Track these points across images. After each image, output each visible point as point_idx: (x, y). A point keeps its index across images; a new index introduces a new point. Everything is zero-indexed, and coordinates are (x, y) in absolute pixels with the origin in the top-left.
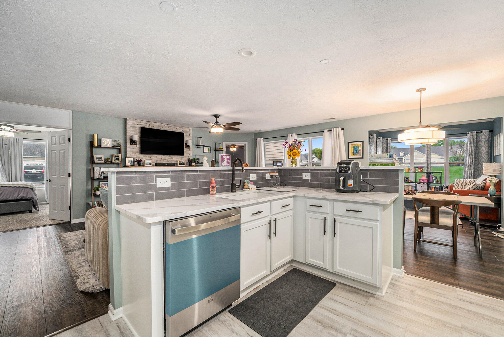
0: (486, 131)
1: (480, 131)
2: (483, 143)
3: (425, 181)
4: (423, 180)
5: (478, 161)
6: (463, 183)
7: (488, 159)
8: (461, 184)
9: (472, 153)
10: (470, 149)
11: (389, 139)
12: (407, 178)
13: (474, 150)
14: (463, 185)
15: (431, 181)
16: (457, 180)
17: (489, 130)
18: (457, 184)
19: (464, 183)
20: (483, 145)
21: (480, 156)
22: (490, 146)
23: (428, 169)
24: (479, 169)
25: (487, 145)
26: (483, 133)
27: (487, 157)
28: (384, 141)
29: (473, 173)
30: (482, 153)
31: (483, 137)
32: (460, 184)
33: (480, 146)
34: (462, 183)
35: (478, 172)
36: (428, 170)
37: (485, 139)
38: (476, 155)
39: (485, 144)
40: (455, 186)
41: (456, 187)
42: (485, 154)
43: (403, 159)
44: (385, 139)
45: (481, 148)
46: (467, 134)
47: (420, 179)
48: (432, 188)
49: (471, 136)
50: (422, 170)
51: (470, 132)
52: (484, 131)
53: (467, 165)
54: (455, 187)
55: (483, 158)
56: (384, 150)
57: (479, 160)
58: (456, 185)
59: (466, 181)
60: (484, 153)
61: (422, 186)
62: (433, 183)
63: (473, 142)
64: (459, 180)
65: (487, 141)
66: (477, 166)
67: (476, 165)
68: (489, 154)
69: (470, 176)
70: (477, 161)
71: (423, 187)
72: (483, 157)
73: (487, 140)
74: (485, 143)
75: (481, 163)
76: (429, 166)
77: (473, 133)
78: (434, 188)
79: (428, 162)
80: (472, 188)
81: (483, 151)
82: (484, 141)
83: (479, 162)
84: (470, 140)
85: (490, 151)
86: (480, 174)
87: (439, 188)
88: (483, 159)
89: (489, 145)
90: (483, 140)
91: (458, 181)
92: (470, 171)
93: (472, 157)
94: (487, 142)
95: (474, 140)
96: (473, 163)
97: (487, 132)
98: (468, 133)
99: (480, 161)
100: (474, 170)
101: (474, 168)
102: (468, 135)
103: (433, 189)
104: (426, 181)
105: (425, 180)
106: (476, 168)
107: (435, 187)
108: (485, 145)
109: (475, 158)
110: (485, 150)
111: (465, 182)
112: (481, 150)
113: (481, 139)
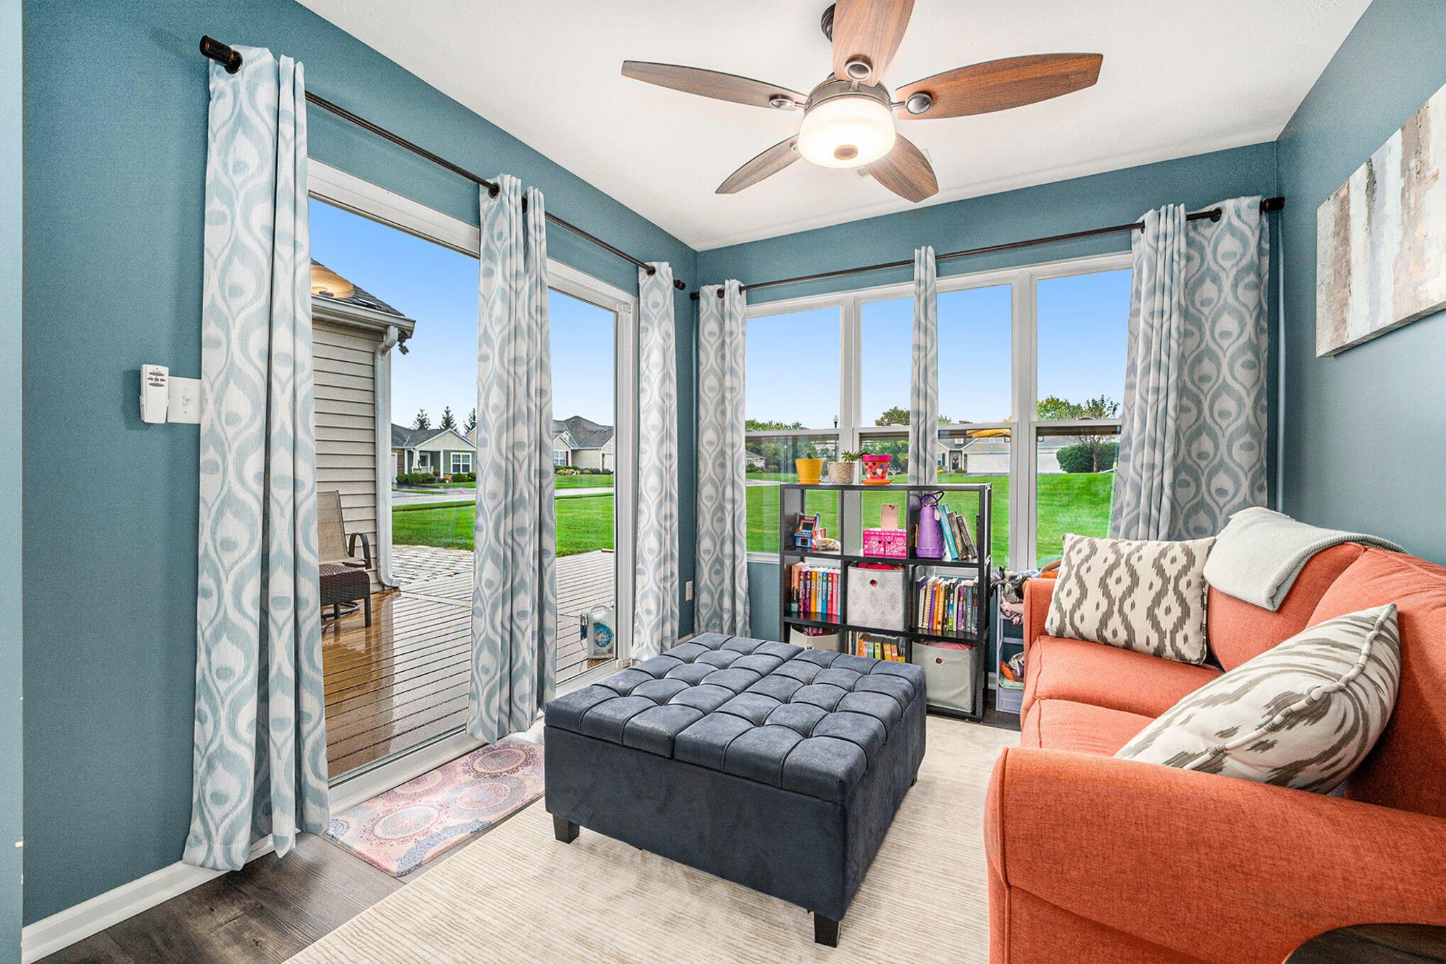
0: (1245, 202)
1: (1207, 209)
2: (1226, 284)
4: (884, 540)
5: (1194, 412)
6: (1116, 574)
7: (1258, 398)
8: (1103, 584)
9: (1164, 358)
10: (1152, 327)
11: (730, 287)
12: (809, 526)
13: (1174, 333)
14: (1117, 591)
15: (927, 546)
16: (1074, 546)
17: (1258, 199)
18: (1072, 584)
19: (1122, 571)
20: (1225, 301)
21: (1208, 378)
22: (1265, 307)
24: (1203, 463)
25: (1249, 298)
26: (1224, 218)
27: (1249, 384)
28: (708, 304)
29: (1167, 490)
30: (1220, 354)
31: (1229, 244)
32: (1092, 582)
33: (1206, 310)
34: (1109, 572)
35: (1193, 487)
36: (921, 475)
37: (1238, 257)
38: (1186, 372)
39: (1240, 290)
40: (1063, 595)
41: (1067, 604)
42: (1241, 361)
43: (961, 452)
44: (712, 287)
45: (1214, 322)
46: (1136, 233)
47: (867, 536)
48: (933, 593)
49: (1157, 238)
50: (879, 471)
51: (1148, 217)
52: (1229, 205)
53: (1134, 437)
54: (1059, 607)
55: (1225, 387)
56: (708, 355)
57: (1199, 404)
58: (1066, 590)
59: (1134, 560)
60: (1229, 354)
61: (875, 583)
62: (939, 561)
63: (1167, 281)
64: (1085, 547)
65: (1247, 269)
66: (1189, 444)
67: (1183, 442)
68: (1262, 364)
69: (1154, 512)
70: (1188, 410)
71: (882, 587)
72: (1230, 381)
73: (1252, 262)
74: (1235, 286)
75: (1213, 425)
76: (925, 450)
77: (1170, 221)
78: (947, 597)
80: (1262, 746)
81: (1225, 343)
82: (1234, 271)
83: (1197, 420)
84: (1153, 269)
85: (1265, 340)
86: (1207, 497)
88: (1224, 396)
89: (1260, 303)
90: (1227, 264)
91: (1082, 556)
92: (1152, 478)
93: (1163, 384)
94: (1252, 278)
95: (1175, 266)
96: (1171, 423)
97: (1250, 207)
98: (1142, 226)
99: (1206, 412)
100: (1176, 473)
101: (1175, 456)
102: (1139, 238)
103: (942, 599)
104: (898, 549)
105: (895, 536)
106: (1184, 461)
107: (949, 590)
108: (1237, 298)
109: (1182, 391)
110: (1239, 336)
111: (1128, 563)
112: (1217, 335)
113: (1215, 258)
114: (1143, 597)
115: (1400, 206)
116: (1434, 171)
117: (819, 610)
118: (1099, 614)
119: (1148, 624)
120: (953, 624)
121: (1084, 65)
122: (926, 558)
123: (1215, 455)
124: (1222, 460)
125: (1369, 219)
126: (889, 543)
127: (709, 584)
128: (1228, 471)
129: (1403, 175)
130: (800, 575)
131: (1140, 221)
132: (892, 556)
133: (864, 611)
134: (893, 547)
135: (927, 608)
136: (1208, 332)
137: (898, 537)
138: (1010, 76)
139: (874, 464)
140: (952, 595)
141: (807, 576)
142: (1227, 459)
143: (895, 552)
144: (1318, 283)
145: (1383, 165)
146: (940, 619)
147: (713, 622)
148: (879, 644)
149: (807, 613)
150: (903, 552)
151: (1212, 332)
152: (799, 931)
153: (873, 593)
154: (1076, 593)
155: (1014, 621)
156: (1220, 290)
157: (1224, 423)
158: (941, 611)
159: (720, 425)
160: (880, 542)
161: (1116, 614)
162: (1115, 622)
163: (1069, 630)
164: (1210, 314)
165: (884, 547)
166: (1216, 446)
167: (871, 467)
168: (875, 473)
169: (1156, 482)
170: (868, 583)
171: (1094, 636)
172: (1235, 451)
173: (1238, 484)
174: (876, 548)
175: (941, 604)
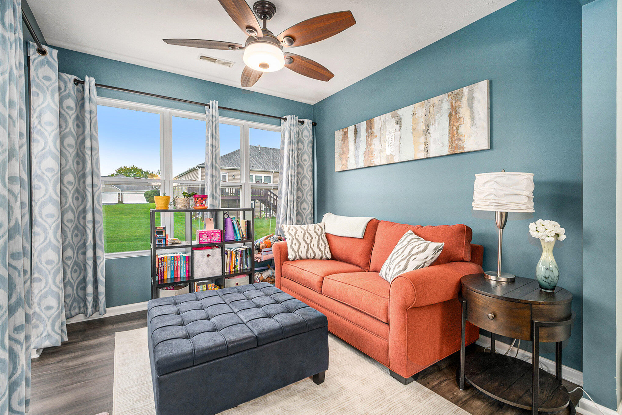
0: (309, 121)
1: (301, 120)
2: (306, 145)
3: (214, 237)
4: (209, 235)
8: (304, 239)
11: (90, 82)
12: (160, 232)
13: (296, 158)
14: (308, 241)
15: (230, 235)
20: (305, 151)
21: (300, 173)
23: (214, 201)
24: (299, 200)
26: (305, 124)
28: (66, 86)
30: (304, 166)
31: (305, 132)
33: (299, 152)
34: (304, 235)
37: (308, 138)
41: (296, 248)
44: (70, 76)
45: (302, 156)
46: (284, 121)
47: (201, 235)
48: (231, 256)
49: (290, 125)
51: (288, 117)
52: (305, 120)
53: (283, 191)
54: (293, 250)
55: (305, 177)
56: (66, 122)
58: (294, 244)
60: (307, 166)
61: (208, 256)
62: (234, 241)
63: (293, 140)
71: (213, 257)
72: (306, 175)
73: (311, 141)
75: (302, 188)
77: (294, 121)
79: (214, 179)
81: (305, 163)
82: (308, 141)
86: (300, 210)
87: (246, 254)
90: (305, 139)
91: (294, 232)
95: (295, 136)
97: (310, 123)
98: (285, 119)
102: (284, 123)
103: (234, 258)
104: (216, 238)
110: (309, 161)
112: (303, 160)
113: (302, 136)
114: (315, 242)
115: (366, 140)
116: (376, 135)
117: (169, 277)
118: (306, 250)
119: (318, 250)
120: (238, 267)
121: (328, 75)
122: (229, 241)
123: (303, 197)
124: (305, 199)
125: (355, 139)
126: (212, 236)
127: (71, 280)
128: (306, 202)
129: (366, 132)
130: (159, 260)
131: (284, 117)
132: (214, 242)
133: (203, 271)
134: (214, 238)
135: (228, 263)
136: (300, 159)
137: (216, 233)
138: (314, 68)
139: (202, 199)
140: (237, 255)
141: (162, 260)
142: (306, 199)
143: (215, 240)
144: (335, 152)
145: (360, 128)
146: (233, 266)
147: (74, 306)
148: (205, 285)
149: (162, 280)
150: (219, 239)
151: (301, 159)
152: (311, 386)
153: (208, 261)
154: (298, 244)
155: (258, 261)
156: (304, 146)
157: (305, 188)
158: (234, 263)
159: (75, 171)
160: (208, 236)
161: (310, 249)
162: (310, 251)
163: (298, 257)
164: (301, 153)
165: (210, 238)
166: (303, 195)
167: (200, 201)
168: (202, 204)
169: (292, 206)
170: (206, 256)
171: (305, 257)
172: (308, 196)
173: (309, 206)
174: (206, 239)
175: (234, 260)
